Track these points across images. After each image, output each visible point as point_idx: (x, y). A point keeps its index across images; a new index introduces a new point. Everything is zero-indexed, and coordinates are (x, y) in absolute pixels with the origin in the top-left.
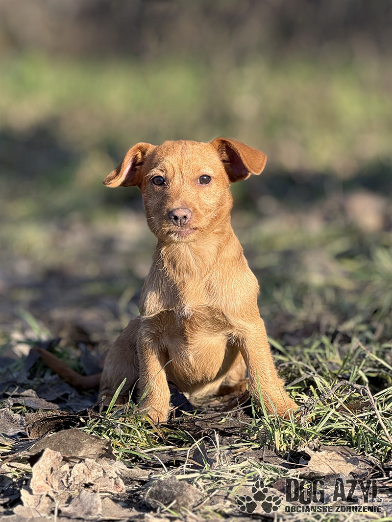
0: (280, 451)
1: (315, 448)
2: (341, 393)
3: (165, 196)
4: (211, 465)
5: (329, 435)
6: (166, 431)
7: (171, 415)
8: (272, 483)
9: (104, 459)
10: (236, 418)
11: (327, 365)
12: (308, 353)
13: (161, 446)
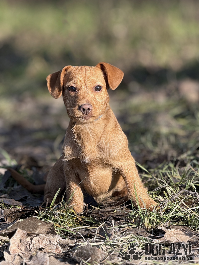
0: (148, 229)
1: (167, 227)
2: (181, 195)
4: (110, 237)
5: (175, 219)
6: (83, 218)
7: (85, 208)
8: (144, 247)
9: (50, 234)
10: (122, 210)
11: (173, 180)
12: (162, 172)
13: (80, 226)
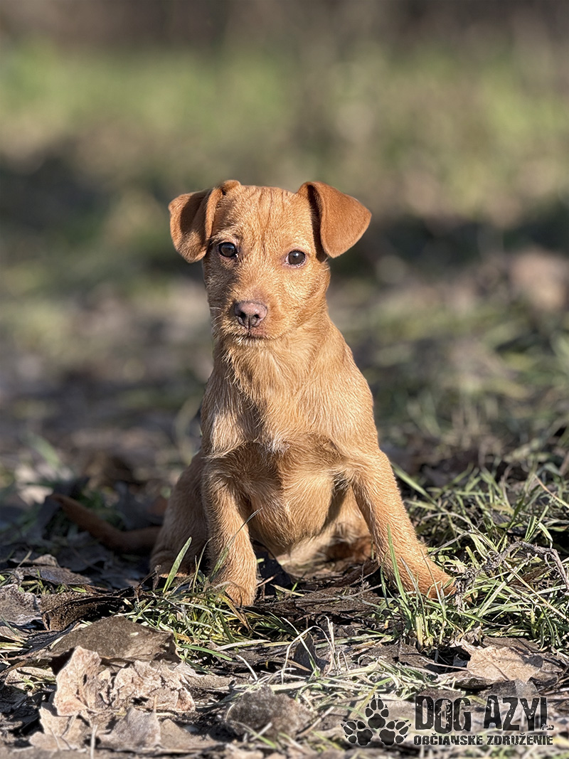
0: (424, 646)
1: (475, 640)
2: (512, 557)
4: (322, 668)
5: (496, 621)
6: (252, 617)
7: (259, 592)
8: (413, 695)
9: (163, 661)
11: (492, 515)
12: (461, 496)
13: (245, 639)
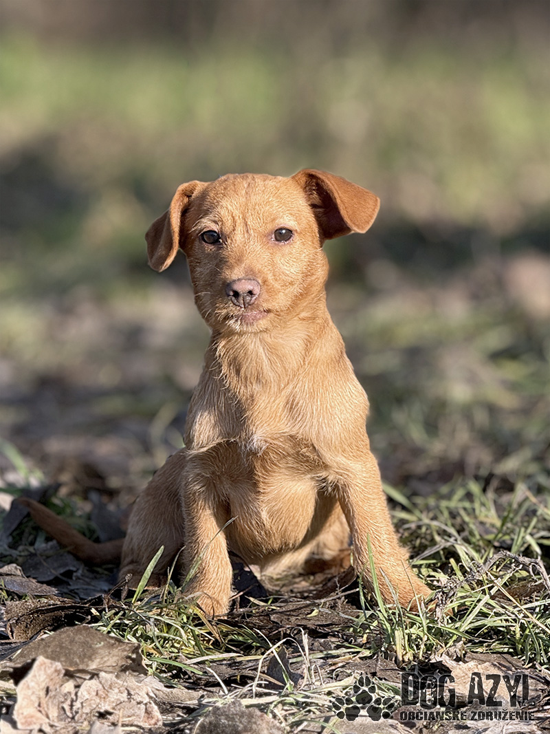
0: (403, 661)
1: (457, 656)
2: (498, 570)
3: (220, 261)
4: (296, 682)
5: (479, 636)
6: (225, 630)
7: (233, 604)
9: (129, 673)
10: (335, 610)
11: (477, 527)
12: (448, 508)
13: (217, 653)
